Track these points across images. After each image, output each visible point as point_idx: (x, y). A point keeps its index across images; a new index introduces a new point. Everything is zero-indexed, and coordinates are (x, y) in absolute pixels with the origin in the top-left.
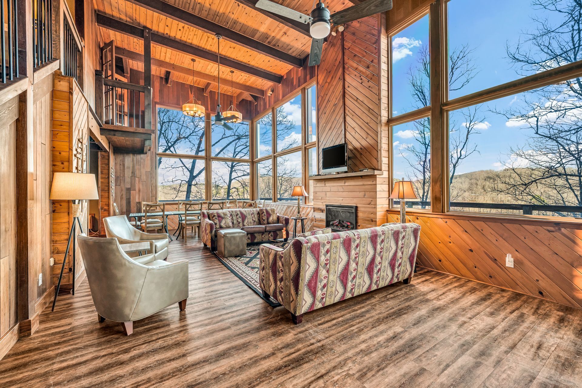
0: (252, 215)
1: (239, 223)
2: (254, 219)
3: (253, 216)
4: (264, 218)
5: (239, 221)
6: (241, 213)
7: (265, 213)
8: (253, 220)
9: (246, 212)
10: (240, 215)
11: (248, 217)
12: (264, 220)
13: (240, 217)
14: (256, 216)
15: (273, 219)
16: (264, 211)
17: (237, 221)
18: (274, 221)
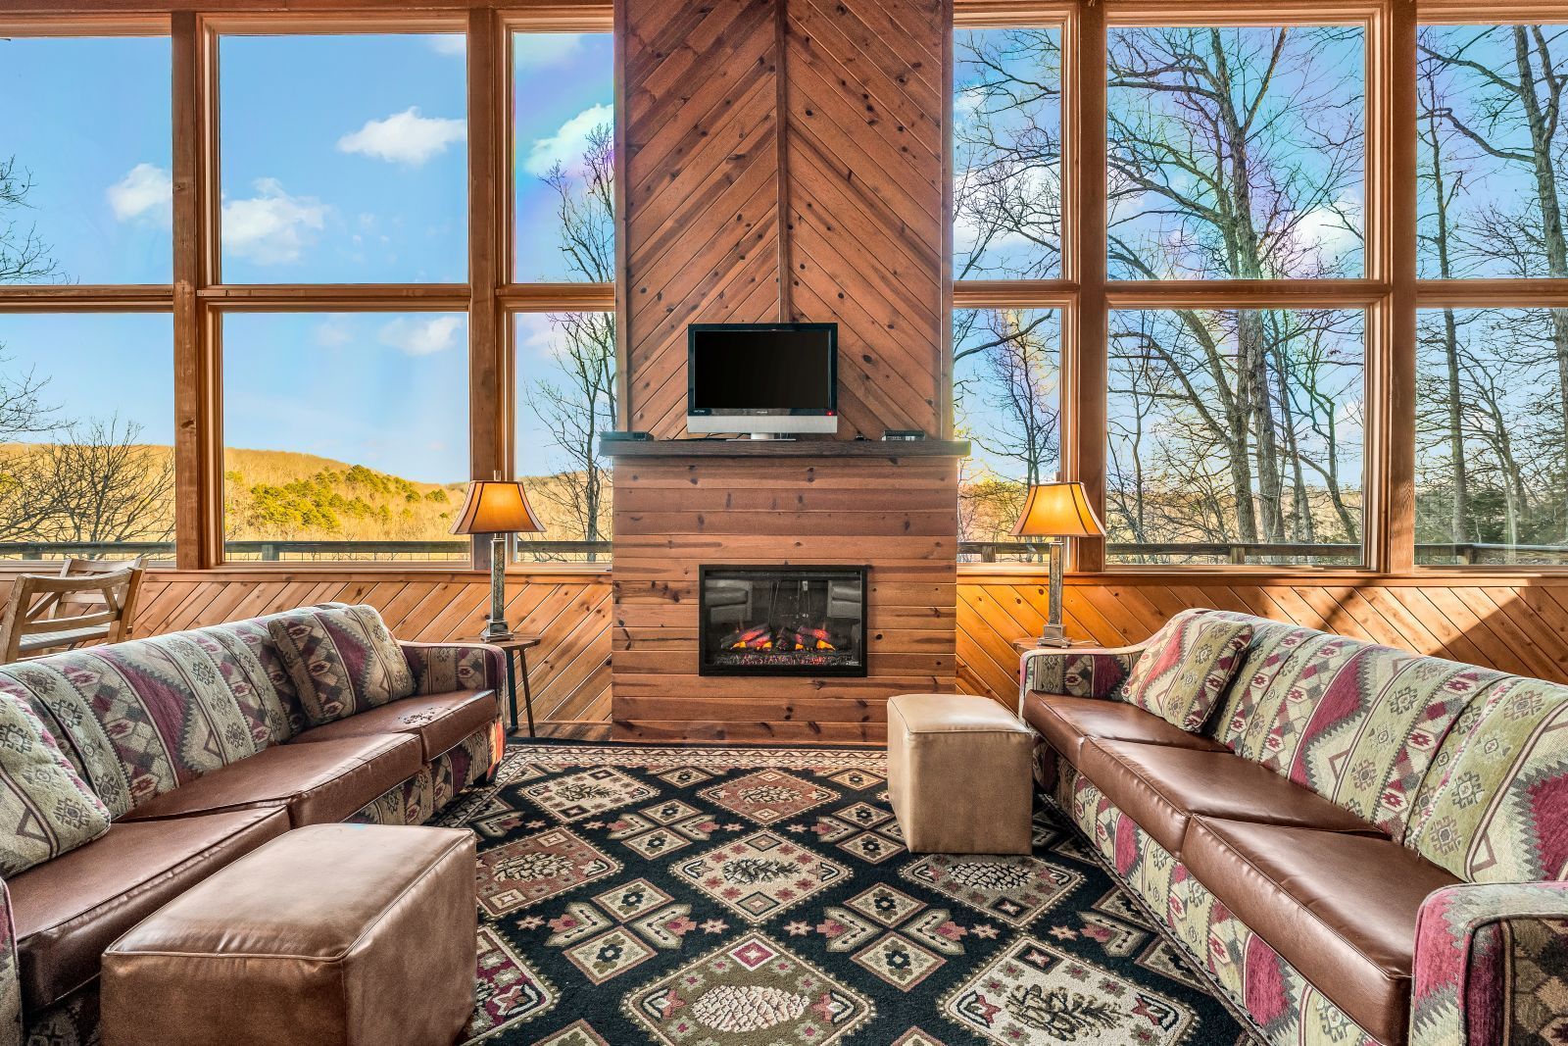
0: (226, 673)
1: (144, 763)
2: (253, 702)
3: (236, 678)
4: (331, 681)
5: (138, 744)
6: (137, 676)
7: (329, 645)
8: (245, 709)
9: (170, 659)
10: (129, 696)
11: (206, 691)
12: (334, 693)
13: (135, 715)
14: (259, 675)
15: (387, 674)
16: (319, 633)
17: (122, 753)
18: (399, 686)
